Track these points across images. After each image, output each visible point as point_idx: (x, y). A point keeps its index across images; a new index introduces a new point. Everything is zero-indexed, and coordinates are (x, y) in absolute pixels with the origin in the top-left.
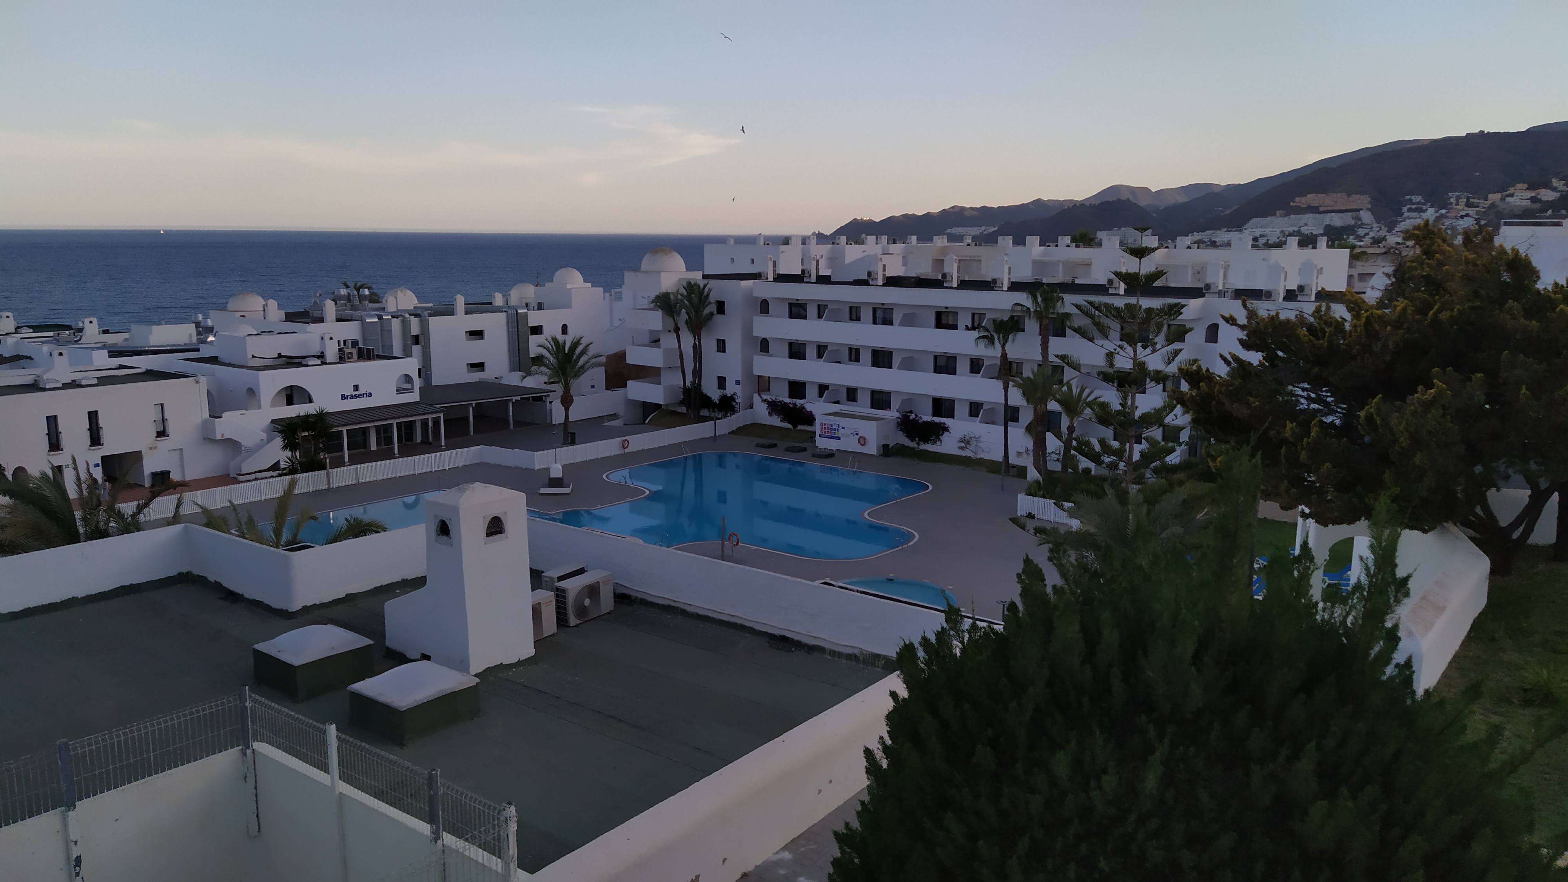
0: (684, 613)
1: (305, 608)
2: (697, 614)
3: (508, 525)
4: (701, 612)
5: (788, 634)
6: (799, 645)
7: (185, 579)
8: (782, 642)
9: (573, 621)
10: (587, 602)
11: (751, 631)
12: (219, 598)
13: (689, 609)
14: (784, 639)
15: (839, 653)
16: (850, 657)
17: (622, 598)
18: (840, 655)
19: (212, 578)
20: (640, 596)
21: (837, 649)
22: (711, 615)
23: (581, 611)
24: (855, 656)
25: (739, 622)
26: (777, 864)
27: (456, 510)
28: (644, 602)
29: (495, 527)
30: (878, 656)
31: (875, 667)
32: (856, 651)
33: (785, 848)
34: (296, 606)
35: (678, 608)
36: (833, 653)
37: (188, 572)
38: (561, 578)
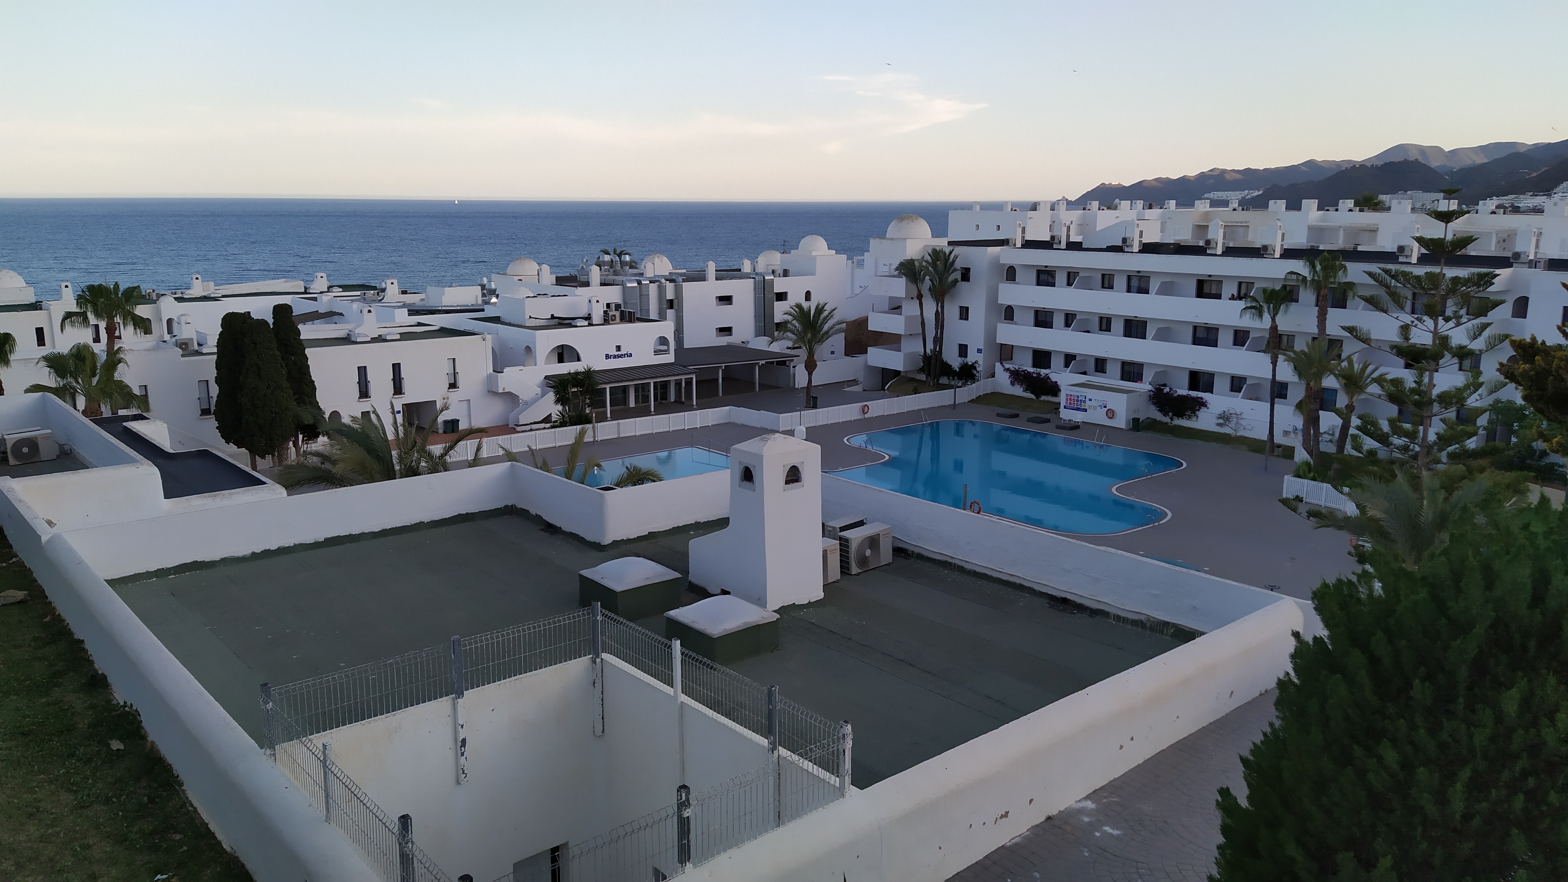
0: (961, 569)
1: (615, 542)
2: (975, 571)
3: (805, 475)
4: (978, 570)
5: (1069, 597)
6: (1081, 608)
7: (510, 511)
8: (1063, 604)
9: (855, 569)
10: (868, 552)
11: (1031, 591)
12: (540, 529)
13: (966, 566)
14: (1065, 600)
15: (1124, 618)
16: (1135, 623)
17: (899, 551)
18: (1125, 620)
19: (533, 512)
20: (917, 550)
21: (1122, 614)
22: (989, 573)
23: (863, 561)
24: (1142, 622)
25: (1018, 581)
26: (1081, 811)
27: (760, 457)
28: (920, 557)
29: (793, 476)
30: (1167, 624)
31: (1162, 634)
32: (1142, 618)
33: (1087, 798)
34: (607, 540)
35: (955, 564)
36: (1118, 618)
37: (512, 505)
38: (843, 529)
